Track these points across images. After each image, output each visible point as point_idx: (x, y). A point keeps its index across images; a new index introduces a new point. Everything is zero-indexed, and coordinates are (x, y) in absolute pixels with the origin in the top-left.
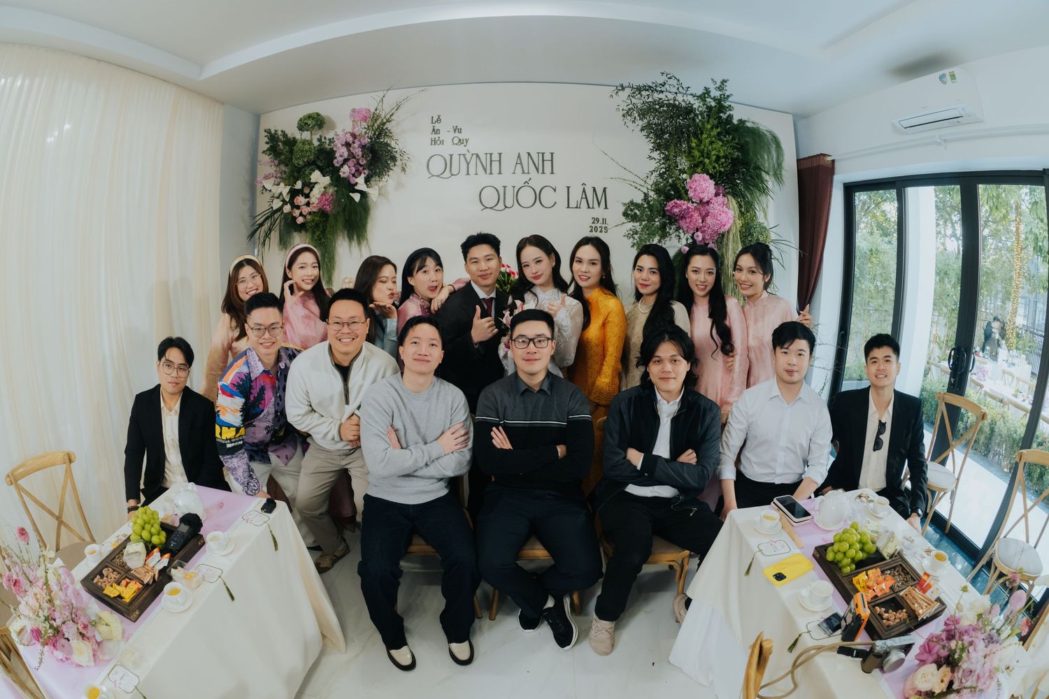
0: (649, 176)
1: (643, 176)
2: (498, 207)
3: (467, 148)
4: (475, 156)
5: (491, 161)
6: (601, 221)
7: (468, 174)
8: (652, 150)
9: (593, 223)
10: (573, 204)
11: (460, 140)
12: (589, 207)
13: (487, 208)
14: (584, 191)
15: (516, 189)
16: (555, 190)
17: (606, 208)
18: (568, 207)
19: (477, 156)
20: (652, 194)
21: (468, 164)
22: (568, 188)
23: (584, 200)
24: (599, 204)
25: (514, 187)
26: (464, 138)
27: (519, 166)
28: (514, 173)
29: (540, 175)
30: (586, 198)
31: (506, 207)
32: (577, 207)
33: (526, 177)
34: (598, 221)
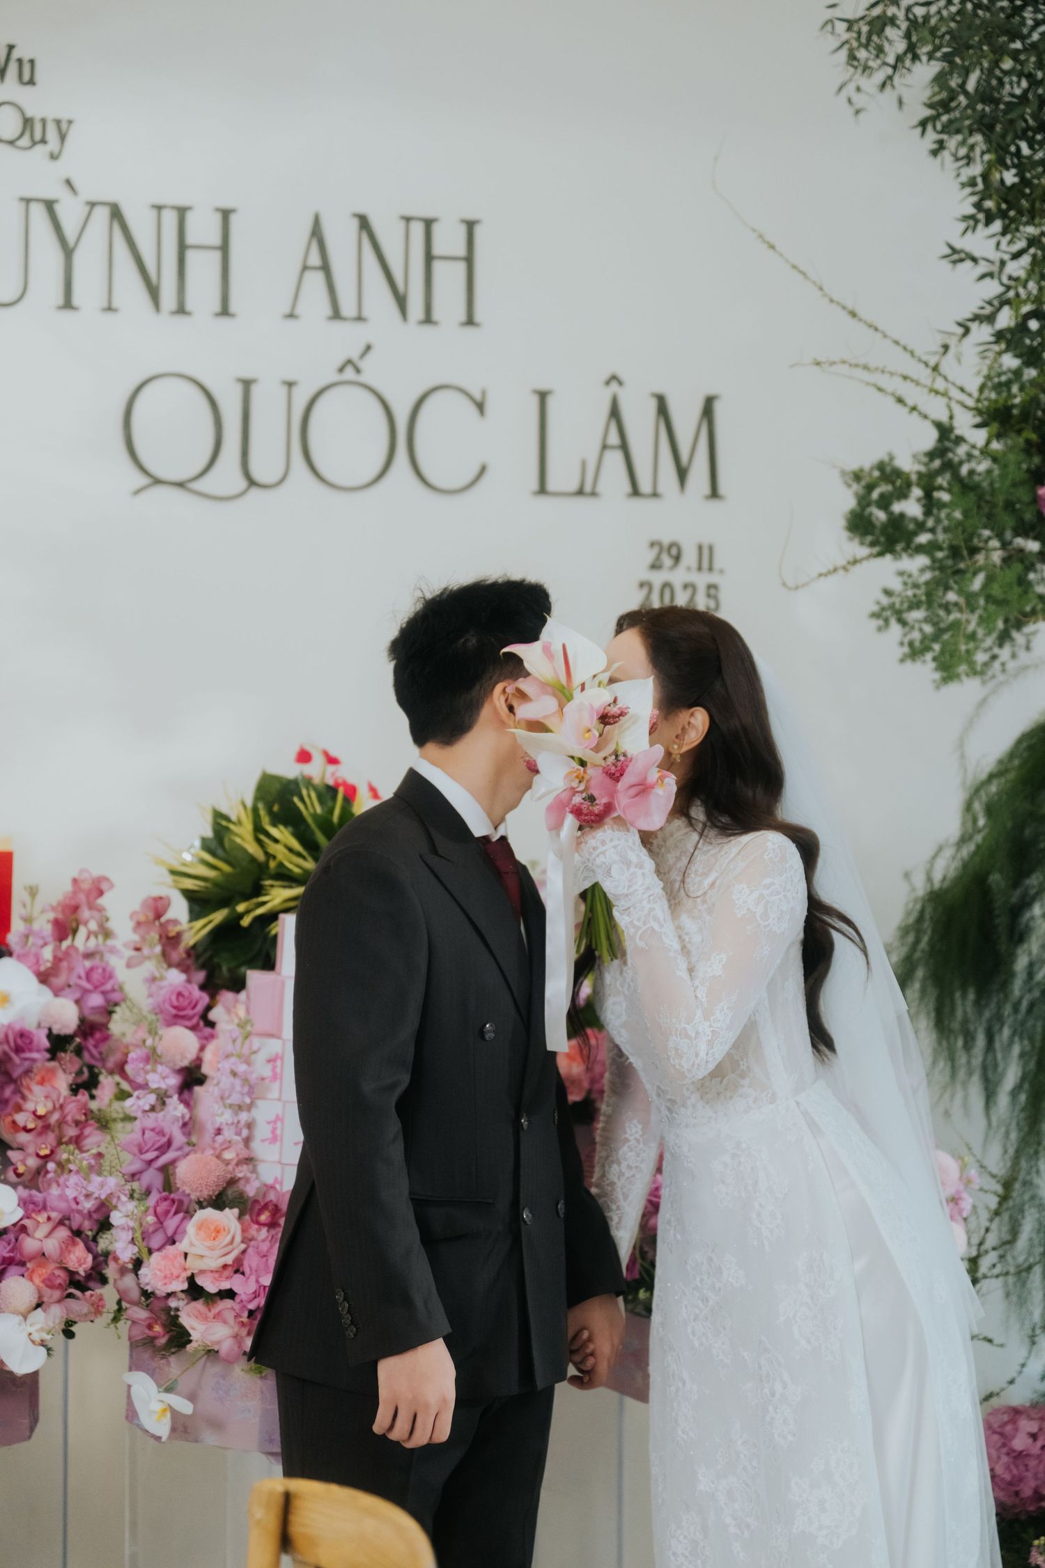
0: (953, 342)
1: (928, 346)
2: (214, 483)
3: (64, 168)
4: (102, 214)
5: (182, 247)
6: (689, 557)
7: (68, 304)
8: (971, 222)
9: (656, 566)
10: (562, 476)
11: (28, 122)
12: (636, 492)
13: (157, 481)
14: (615, 413)
15: (301, 398)
16: (480, 407)
17: (714, 493)
18: (542, 490)
19: (116, 213)
20: (965, 424)
21: (68, 252)
22: (543, 396)
23: (615, 460)
24: (682, 473)
25: (290, 384)
26: (51, 114)
27: (315, 280)
28: (291, 316)
29: (413, 329)
30: (624, 447)
31: (252, 483)
32: (580, 492)
33: (347, 340)
34: (677, 559)
